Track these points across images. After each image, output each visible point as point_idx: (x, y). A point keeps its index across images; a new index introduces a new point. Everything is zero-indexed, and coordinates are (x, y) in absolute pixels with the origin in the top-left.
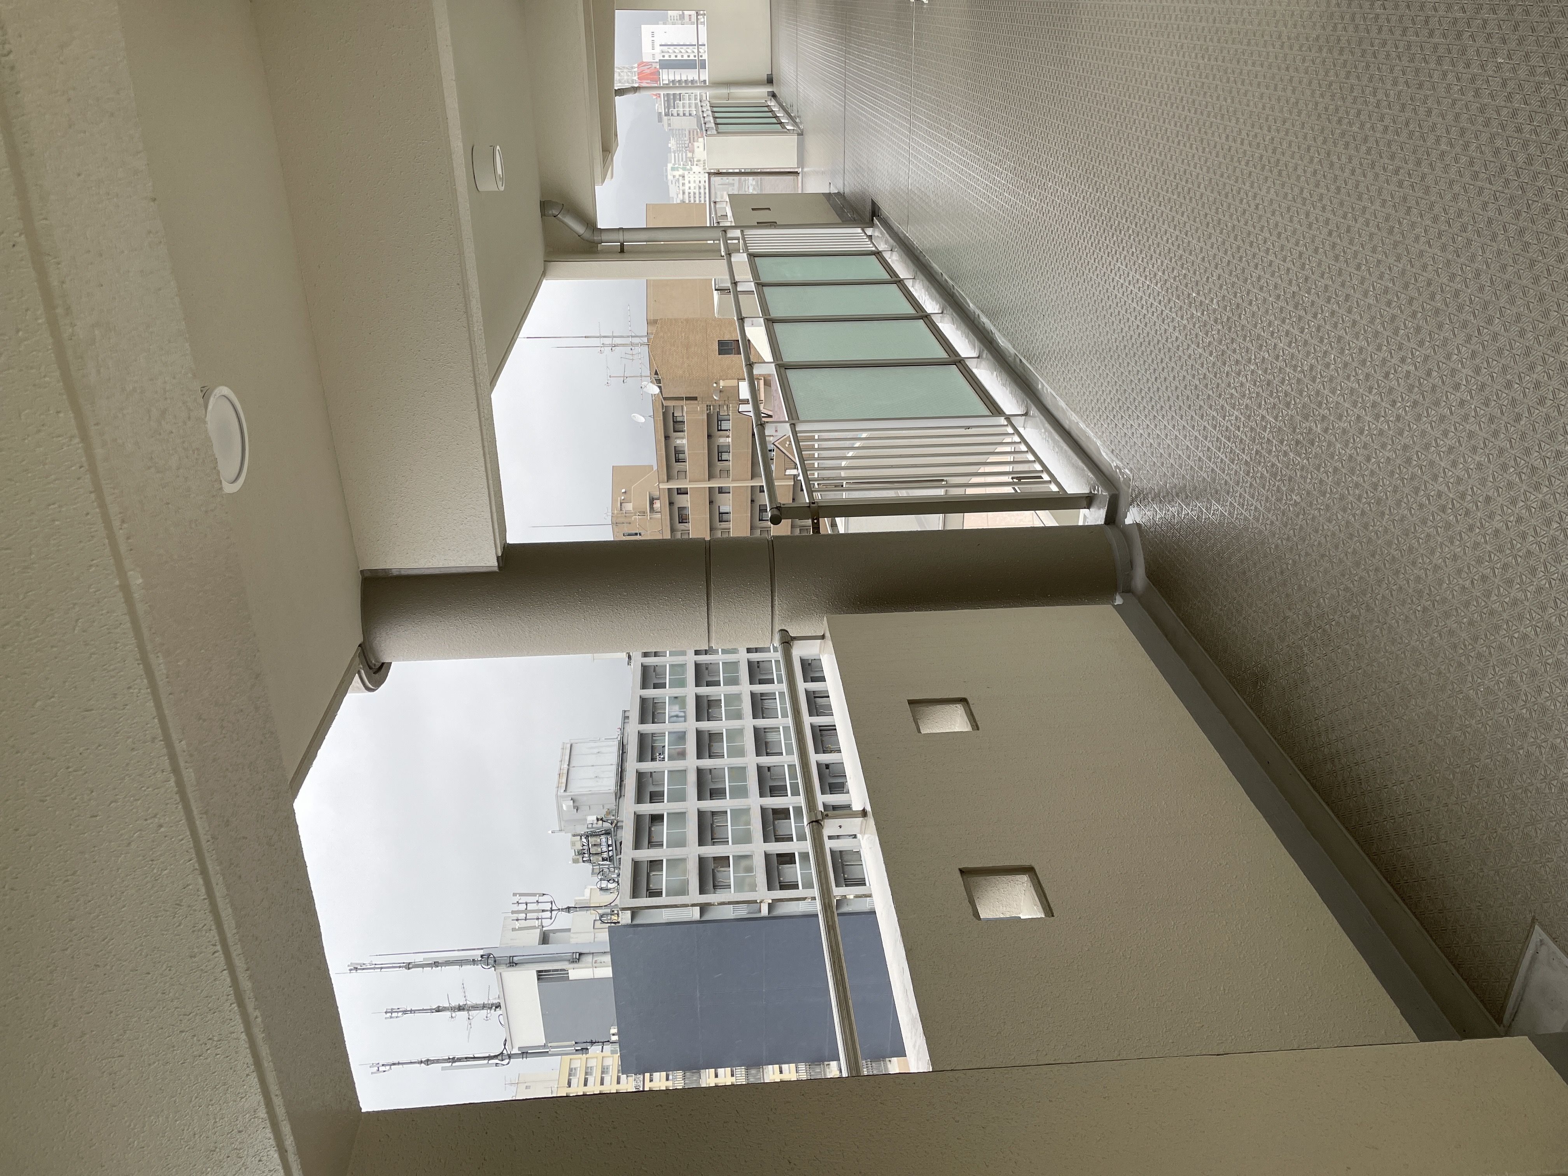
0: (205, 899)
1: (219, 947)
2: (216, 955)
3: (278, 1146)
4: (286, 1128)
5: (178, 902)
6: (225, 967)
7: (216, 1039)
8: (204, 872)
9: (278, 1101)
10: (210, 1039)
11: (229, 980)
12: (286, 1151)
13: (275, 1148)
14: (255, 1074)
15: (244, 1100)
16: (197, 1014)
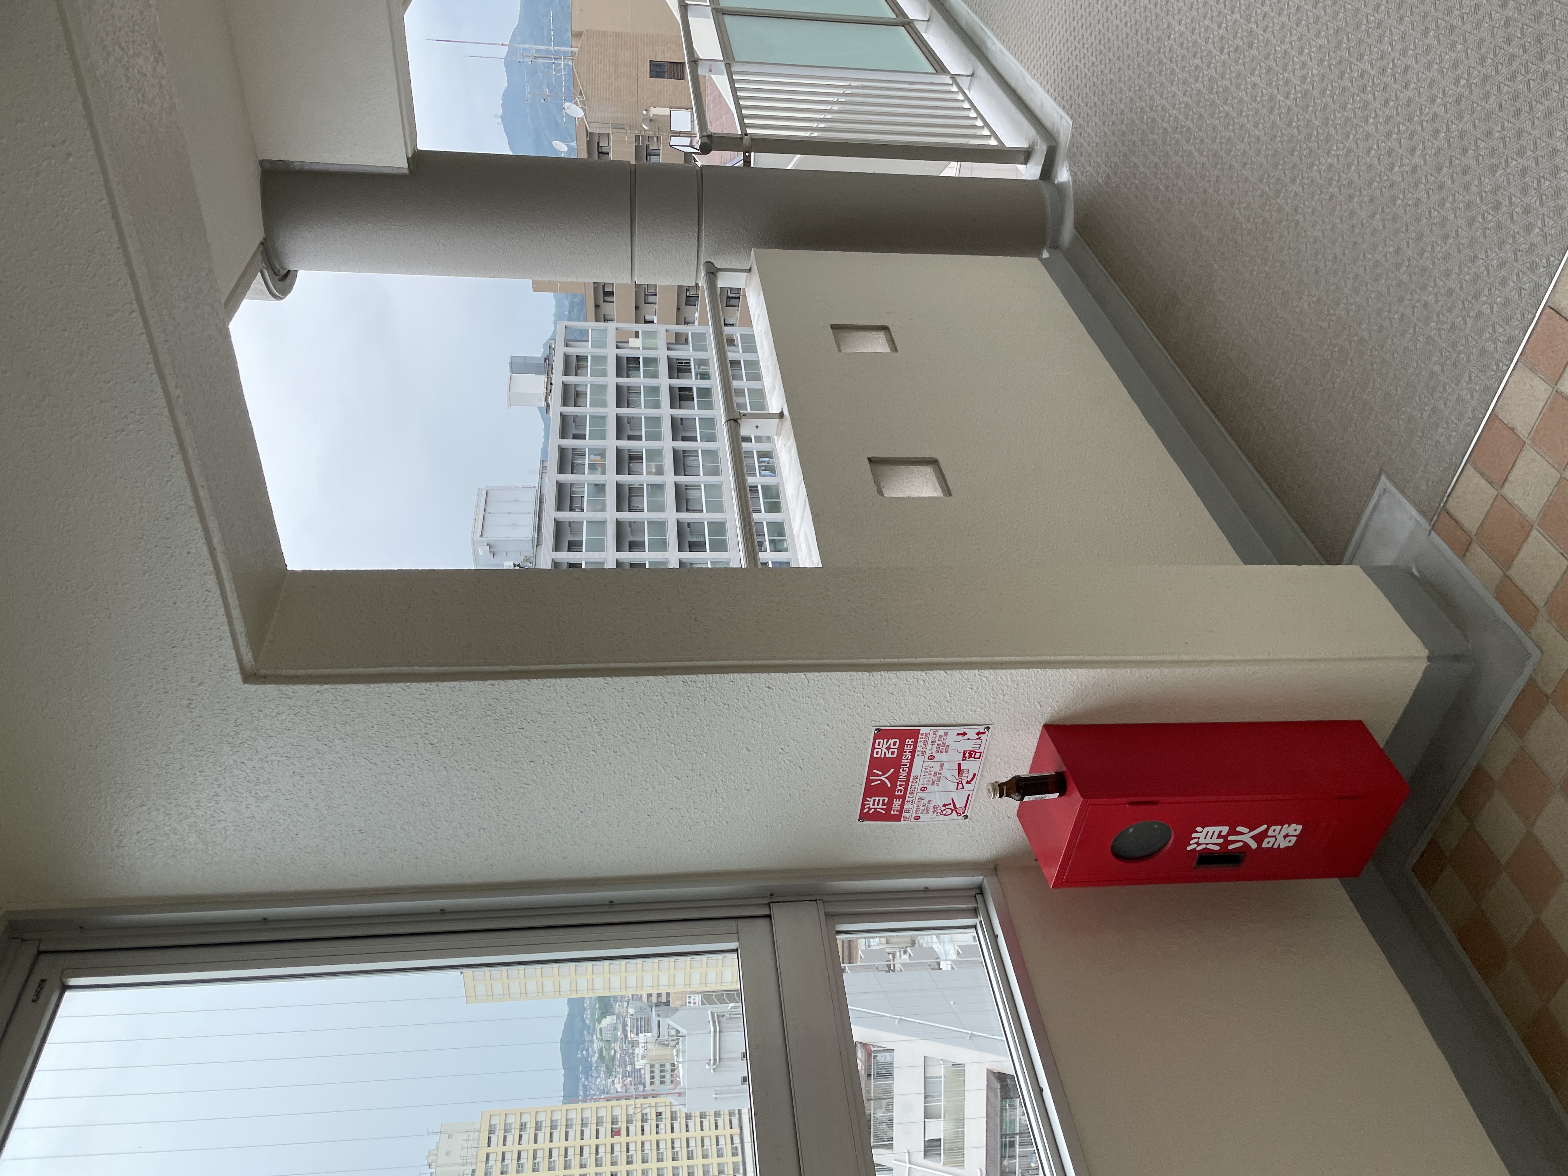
0: (118, 248)
1: (135, 306)
2: (133, 315)
3: (206, 539)
4: (213, 525)
5: (90, 249)
6: (144, 331)
7: (138, 412)
8: (115, 217)
9: (202, 493)
10: (132, 412)
11: (148, 346)
12: (215, 549)
13: (204, 540)
14: (179, 456)
15: (170, 484)
16: (117, 382)
